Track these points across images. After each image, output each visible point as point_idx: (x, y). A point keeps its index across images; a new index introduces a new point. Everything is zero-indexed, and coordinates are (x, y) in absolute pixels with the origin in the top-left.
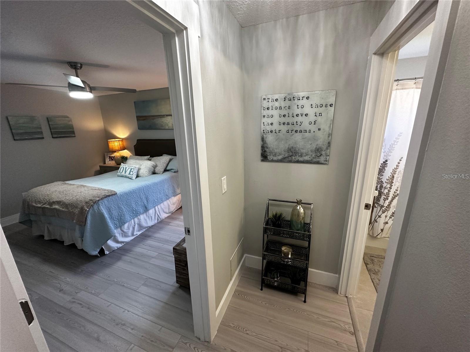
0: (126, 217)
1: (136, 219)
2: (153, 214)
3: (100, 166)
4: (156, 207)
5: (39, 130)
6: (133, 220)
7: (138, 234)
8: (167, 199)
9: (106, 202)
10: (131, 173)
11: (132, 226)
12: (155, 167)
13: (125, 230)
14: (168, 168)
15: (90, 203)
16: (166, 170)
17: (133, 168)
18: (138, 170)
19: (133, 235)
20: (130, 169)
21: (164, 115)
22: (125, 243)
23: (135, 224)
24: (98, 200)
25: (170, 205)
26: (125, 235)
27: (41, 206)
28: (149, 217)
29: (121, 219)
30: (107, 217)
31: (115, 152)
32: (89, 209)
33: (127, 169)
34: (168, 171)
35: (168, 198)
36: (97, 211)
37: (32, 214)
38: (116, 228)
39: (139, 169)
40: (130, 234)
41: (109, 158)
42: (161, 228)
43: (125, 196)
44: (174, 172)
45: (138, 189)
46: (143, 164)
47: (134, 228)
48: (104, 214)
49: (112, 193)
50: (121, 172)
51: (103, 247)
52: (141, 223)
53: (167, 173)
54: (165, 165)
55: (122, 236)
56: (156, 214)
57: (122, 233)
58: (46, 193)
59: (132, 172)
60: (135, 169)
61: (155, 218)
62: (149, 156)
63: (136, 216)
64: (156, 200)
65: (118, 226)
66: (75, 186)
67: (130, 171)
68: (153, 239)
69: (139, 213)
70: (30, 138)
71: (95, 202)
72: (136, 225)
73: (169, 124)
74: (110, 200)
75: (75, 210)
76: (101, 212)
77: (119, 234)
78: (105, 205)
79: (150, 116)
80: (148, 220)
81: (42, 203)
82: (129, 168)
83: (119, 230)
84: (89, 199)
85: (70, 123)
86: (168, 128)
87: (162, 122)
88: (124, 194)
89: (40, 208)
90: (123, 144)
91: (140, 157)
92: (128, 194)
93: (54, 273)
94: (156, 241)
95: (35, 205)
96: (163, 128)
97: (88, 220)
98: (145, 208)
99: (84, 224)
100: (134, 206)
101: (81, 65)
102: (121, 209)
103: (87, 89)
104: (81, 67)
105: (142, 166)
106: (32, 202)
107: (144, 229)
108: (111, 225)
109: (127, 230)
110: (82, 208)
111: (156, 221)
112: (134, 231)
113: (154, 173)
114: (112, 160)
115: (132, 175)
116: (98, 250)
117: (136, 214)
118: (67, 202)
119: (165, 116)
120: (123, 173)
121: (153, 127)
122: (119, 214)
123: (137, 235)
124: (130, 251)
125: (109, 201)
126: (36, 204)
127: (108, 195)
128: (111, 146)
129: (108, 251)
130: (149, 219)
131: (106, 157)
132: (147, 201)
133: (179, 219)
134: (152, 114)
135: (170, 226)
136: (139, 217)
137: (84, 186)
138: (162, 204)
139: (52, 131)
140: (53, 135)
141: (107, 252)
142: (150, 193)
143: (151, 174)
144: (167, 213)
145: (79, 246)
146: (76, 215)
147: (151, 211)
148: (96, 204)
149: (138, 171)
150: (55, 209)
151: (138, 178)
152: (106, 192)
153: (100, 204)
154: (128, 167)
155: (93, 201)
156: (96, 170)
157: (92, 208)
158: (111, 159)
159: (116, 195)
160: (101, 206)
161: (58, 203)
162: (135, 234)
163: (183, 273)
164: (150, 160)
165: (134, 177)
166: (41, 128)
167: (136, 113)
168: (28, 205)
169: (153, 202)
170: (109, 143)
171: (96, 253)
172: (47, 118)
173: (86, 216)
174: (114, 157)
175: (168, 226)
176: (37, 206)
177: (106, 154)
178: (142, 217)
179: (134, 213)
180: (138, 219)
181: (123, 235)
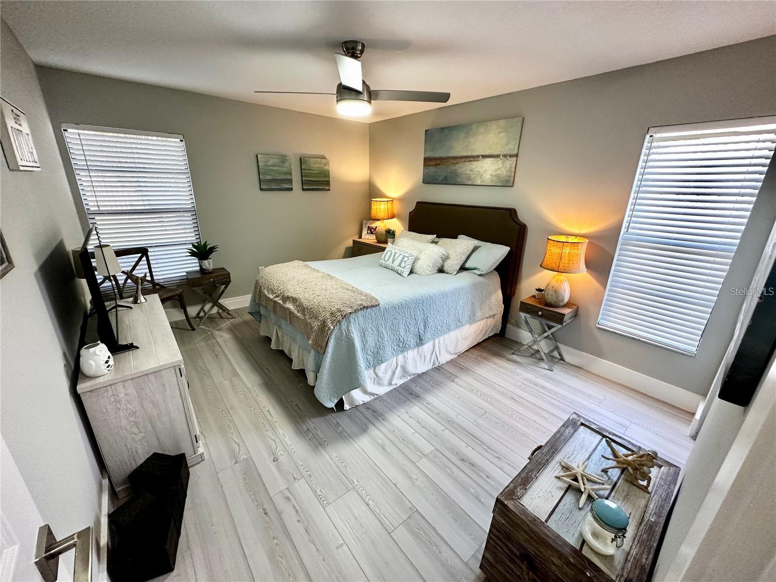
0: (387, 352)
1: (400, 357)
2: (429, 352)
3: (353, 240)
4: (437, 340)
5: (288, 177)
6: (395, 357)
7: (398, 383)
8: (457, 327)
9: (361, 318)
10: (403, 265)
11: (392, 369)
12: (445, 258)
13: (380, 374)
14: (468, 265)
15: (336, 316)
16: (463, 269)
17: (407, 255)
18: (414, 259)
19: (390, 384)
20: (402, 256)
21: (478, 156)
22: (375, 396)
23: (397, 366)
24: (350, 313)
25: (460, 339)
26: (378, 380)
27: (275, 297)
28: (421, 356)
29: (378, 353)
30: (358, 347)
31: (378, 220)
32: (334, 327)
33: (397, 255)
34: (467, 269)
35: (459, 324)
36: (345, 333)
37: (262, 305)
38: (368, 367)
39: (417, 259)
40: (386, 382)
41: (368, 230)
42: (438, 385)
43: (392, 312)
44: (480, 275)
45: (415, 302)
46: (424, 250)
47: (394, 373)
48: (354, 341)
49: (373, 304)
50: (386, 259)
51: (343, 397)
52: (407, 366)
53: (464, 274)
54: (464, 258)
55: (374, 382)
56: (434, 354)
57: (376, 378)
58: (282, 279)
59: (405, 262)
60: (410, 258)
61: (430, 361)
62: (435, 236)
63: (402, 351)
64: (439, 327)
65: (371, 365)
66: (320, 274)
67: (402, 261)
68: (423, 404)
69: (408, 346)
70: (277, 189)
71: (345, 316)
72: (399, 367)
73: (484, 175)
74: (367, 314)
75: (314, 322)
76: (351, 336)
77: (371, 379)
78: (359, 324)
79: (449, 158)
80: (418, 360)
81: (275, 293)
82: (401, 254)
83: (372, 371)
84: (336, 307)
85: (326, 168)
86: (482, 182)
87: (471, 170)
88: (390, 308)
89: (271, 300)
90: (392, 208)
91: (420, 235)
92: (397, 309)
93: (273, 417)
94: (428, 411)
95: (266, 293)
96: (470, 183)
97: (330, 346)
98: (420, 339)
99: (322, 351)
100: (402, 333)
101: (363, 46)
102: (382, 335)
103: (364, 97)
104: (362, 52)
105: (422, 254)
106: (264, 289)
107: (409, 376)
108: (362, 363)
109: (384, 375)
110: (324, 321)
111: (430, 367)
112: (394, 378)
113: (441, 271)
114: (372, 233)
115: (404, 268)
116: (336, 401)
117: (402, 347)
118: (305, 303)
119: (480, 158)
120: (389, 263)
121: (449, 180)
122: (376, 344)
123: (396, 386)
124: (384, 420)
125: (366, 317)
126: (268, 293)
127: (366, 305)
128: (375, 209)
129: (350, 404)
130: (421, 362)
131: (364, 226)
132: (425, 327)
133: (474, 374)
134: (454, 155)
135: (455, 385)
136: (406, 353)
137: (332, 278)
138: (447, 336)
139: (303, 179)
140: (304, 185)
141: (347, 407)
142: (432, 313)
143: (436, 271)
144: (451, 354)
145: (311, 380)
146: (313, 332)
147: (427, 347)
148: (346, 319)
149: (414, 263)
150: (288, 309)
151: (412, 275)
152: (363, 298)
153: (352, 320)
154: (399, 252)
155: (342, 312)
156: (348, 246)
157: (338, 326)
158: (371, 231)
159: (377, 307)
160: (352, 325)
161: (294, 300)
162: (393, 383)
163: (506, 565)
164: (436, 243)
165: (406, 272)
166: (291, 174)
167: (425, 151)
168: (260, 291)
169: (433, 331)
170: (372, 205)
171: (331, 404)
172: (301, 159)
173: (328, 339)
174: (375, 229)
175: (451, 383)
176: (269, 296)
177: (365, 221)
178: (411, 354)
179: (399, 346)
180: (404, 357)
181: (376, 382)
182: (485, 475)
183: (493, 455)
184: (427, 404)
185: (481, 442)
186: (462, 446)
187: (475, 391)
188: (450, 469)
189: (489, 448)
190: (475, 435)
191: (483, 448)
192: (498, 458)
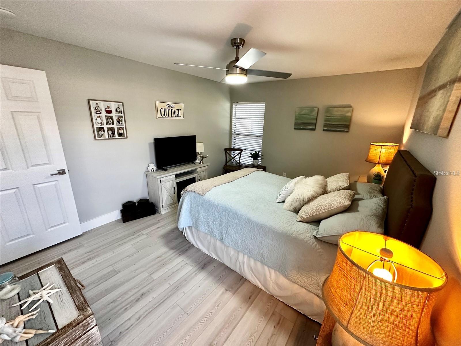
5: (314, 121)
9: (192, 196)
17: (286, 186)
29: (196, 221)
59: (282, 191)
69: (214, 235)
74: (196, 196)
78: (190, 198)
88: (207, 201)
92: (211, 205)
115: (280, 195)
117: (211, 232)
132: (226, 231)
139: (326, 123)
153: (189, 194)
159: (202, 197)
165: (279, 199)
166: (316, 119)
172: (327, 108)
179: (209, 229)
182: (127, 308)
183: (143, 315)
184: (196, 274)
185: (156, 308)
186: (154, 295)
187: (216, 308)
188: (138, 287)
189: (149, 313)
190: (163, 304)
191: (150, 308)
192: (139, 318)
